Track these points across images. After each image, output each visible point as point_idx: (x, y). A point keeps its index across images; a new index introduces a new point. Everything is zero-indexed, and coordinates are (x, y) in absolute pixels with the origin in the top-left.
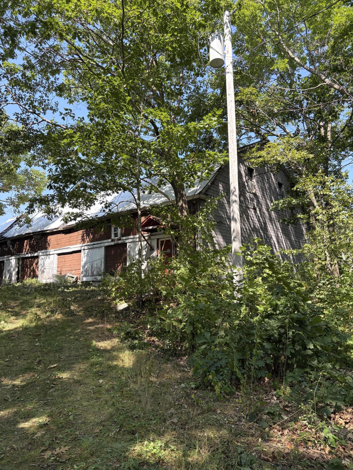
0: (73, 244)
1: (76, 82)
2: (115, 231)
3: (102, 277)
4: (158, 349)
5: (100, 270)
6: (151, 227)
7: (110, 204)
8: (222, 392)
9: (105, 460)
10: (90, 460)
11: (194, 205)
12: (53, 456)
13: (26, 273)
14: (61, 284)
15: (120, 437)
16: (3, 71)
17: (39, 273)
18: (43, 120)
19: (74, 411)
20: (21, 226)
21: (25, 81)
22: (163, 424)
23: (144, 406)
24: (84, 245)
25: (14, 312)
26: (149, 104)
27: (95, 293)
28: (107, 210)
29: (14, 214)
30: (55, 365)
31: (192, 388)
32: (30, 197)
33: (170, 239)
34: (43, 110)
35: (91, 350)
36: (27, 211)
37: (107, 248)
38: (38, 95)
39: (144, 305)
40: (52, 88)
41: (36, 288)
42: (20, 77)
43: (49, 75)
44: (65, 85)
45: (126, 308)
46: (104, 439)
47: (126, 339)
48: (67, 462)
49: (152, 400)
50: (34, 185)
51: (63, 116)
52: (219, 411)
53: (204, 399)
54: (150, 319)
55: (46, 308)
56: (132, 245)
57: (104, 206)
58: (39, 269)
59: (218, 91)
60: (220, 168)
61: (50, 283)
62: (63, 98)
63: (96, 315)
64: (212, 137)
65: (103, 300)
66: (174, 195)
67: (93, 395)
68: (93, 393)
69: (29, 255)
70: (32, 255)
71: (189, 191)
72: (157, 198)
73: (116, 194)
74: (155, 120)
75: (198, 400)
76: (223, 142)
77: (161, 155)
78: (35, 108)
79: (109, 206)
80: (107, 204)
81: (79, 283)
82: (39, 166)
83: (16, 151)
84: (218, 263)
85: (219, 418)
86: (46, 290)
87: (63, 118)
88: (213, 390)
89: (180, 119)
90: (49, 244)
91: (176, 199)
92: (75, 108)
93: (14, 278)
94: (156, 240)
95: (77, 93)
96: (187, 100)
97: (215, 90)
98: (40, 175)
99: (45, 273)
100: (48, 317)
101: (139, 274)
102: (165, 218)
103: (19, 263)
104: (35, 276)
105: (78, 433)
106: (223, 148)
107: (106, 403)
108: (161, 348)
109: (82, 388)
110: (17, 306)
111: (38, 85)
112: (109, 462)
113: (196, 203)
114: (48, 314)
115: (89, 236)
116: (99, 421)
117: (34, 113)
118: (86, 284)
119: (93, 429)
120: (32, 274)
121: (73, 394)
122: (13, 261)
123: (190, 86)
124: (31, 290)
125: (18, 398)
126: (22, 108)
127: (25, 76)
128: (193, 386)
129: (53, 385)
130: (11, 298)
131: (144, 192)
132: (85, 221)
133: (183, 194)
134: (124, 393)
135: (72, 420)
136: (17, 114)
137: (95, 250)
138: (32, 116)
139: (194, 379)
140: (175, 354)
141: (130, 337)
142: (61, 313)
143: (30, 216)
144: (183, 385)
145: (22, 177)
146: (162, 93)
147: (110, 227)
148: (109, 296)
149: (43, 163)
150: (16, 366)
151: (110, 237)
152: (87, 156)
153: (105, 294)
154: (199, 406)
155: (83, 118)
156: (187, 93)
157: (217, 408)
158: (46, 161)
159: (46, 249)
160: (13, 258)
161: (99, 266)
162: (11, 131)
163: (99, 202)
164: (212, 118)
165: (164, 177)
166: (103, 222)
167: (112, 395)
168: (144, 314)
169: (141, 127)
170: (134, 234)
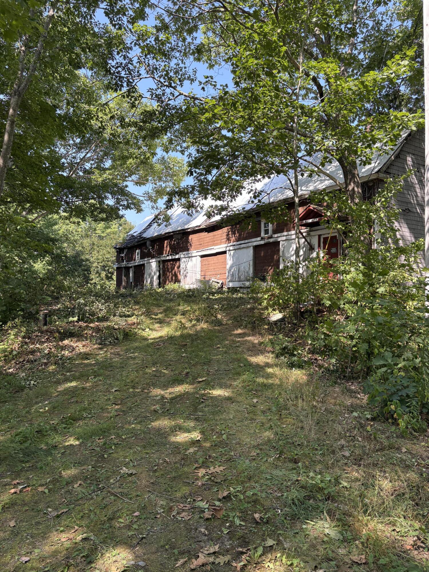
0: (217, 244)
1: (217, 40)
2: (265, 227)
3: (251, 282)
4: (322, 369)
5: (249, 275)
6: (310, 221)
7: (260, 193)
8: (409, 427)
9: (264, 487)
10: (248, 485)
11: (370, 188)
12: (208, 475)
13: (168, 277)
14: (205, 290)
15: (281, 464)
16: (135, 38)
17: (181, 277)
18: (181, 94)
19: (228, 431)
20: (159, 225)
21: (159, 47)
22: (332, 456)
23: (307, 434)
24: (229, 245)
25: (158, 319)
26: (310, 56)
27: (243, 300)
28: (256, 201)
29: (152, 211)
30: (204, 379)
31: (368, 419)
32: (168, 190)
33: (337, 234)
34: (180, 81)
35: (242, 365)
36: (165, 206)
37: (256, 248)
38: (173, 63)
39: (302, 316)
40: (189, 51)
41: (180, 294)
42: (154, 43)
43: (185, 34)
44: (204, 45)
45: (281, 319)
46: (262, 463)
47: (282, 355)
48: (222, 482)
49: (317, 428)
50: (172, 176)
51: (202, 85)
52: (404, 450)
53: (383, 433)
54: (311, 334)
55: (191, 316)
56: (286, 243)
57: (252, 196)
58: (181, 273)
59: (409, 24)
60: (409, 135)
61: (194, 289)
62: (201, 63)
63: (246, 326)
64: (399, 91)
65: (252, 309)
66: (342, 176)
67: (247, 415)
68: (247, 413)
69: (170, 258)
70: (173, 257)
71: (363, 170)
72: (318, 182)
73: (267, 180)
74: (318, 77)
75: (375, 433)
76: (414, 97)
77: (326, 123)
78: (171, 80)
79: (258, 196)
80: (255, 192)
81: (225, 289)
82: (177, 151)
83: (151, 136)
84: (403, 266)
85: (404, 458)
86: (190, 296)
87: (203, 88)
88: (395, 423)
89: (353, 71)
90: (190, 244)
91: (346, 182)
92: (216, 74)
93: (156, 282)
94: (317, 237)
95: (219, 54)
96: (363, 42)
97: (403, 22)
98: (179, 162)
99: (188, 277)
100: (194, 325)
101: (296, 279)
102: (329, 207)
103: (160, 266)
104: (177, 281)
105: (232, 454)
106: (414, 106)
107: (263, 426)
108: (326, 368)
109: (234, 406)
110: (161, 313)
111: (173, 49)
112: (269, 489)
113: (373, 185)
114: (194, 322)
115: (235, 234)
116: (256, 444)
117: (170, 86)
118: (233, 290)
119: (249, 452)
120: (174, 278)
121: (225, 411)
122: (154, 264)
123: (367, 22)
124: (174, 297)
125: (168, 410)
126: (156, 82)
127: (159, 41)
128: (369, 416)
129: (203, 400)
130: (154, 304)
131: (302, 175)
132: (230, 216)
133: (354, 174)
134: (282, 417)
135: (226, 439)
136: (150, 90)
137: (243, 250)
138: (168, 91)
139: (370, 408)
140: (344, 376)
141: (287, 353)
142: (207, 322)
143: (169, 212)
144: (355, 414)
145: (158, 167)
146: (328, 38)
147: (259, 222)
148: (260, 304)
149: (181, 147)
150: (164, 376)
151: (259, 235)
152: (233, 132)
153: (255, 302)
154: (377, 441)
155: (226, 86)
156: (363, 33)
157: (402, 446)
158: (185, 145)
159: (188, 250)
160: (154, 260)
161: (247, 269)
162: (145, 111)
163: (246, 191)
164: (400, 62)
165: (329, 153)
166: (250, 217)
167: (269, 418)
168: (303, 327)
169: (300, 88)
170: (289, 230)
